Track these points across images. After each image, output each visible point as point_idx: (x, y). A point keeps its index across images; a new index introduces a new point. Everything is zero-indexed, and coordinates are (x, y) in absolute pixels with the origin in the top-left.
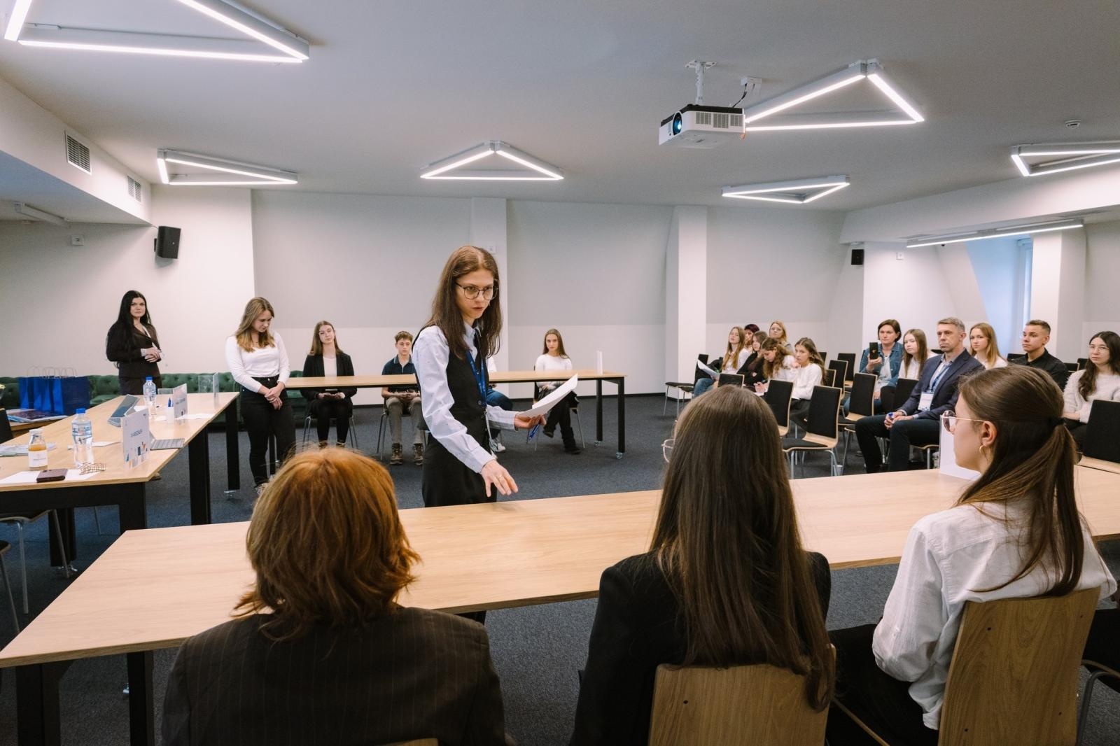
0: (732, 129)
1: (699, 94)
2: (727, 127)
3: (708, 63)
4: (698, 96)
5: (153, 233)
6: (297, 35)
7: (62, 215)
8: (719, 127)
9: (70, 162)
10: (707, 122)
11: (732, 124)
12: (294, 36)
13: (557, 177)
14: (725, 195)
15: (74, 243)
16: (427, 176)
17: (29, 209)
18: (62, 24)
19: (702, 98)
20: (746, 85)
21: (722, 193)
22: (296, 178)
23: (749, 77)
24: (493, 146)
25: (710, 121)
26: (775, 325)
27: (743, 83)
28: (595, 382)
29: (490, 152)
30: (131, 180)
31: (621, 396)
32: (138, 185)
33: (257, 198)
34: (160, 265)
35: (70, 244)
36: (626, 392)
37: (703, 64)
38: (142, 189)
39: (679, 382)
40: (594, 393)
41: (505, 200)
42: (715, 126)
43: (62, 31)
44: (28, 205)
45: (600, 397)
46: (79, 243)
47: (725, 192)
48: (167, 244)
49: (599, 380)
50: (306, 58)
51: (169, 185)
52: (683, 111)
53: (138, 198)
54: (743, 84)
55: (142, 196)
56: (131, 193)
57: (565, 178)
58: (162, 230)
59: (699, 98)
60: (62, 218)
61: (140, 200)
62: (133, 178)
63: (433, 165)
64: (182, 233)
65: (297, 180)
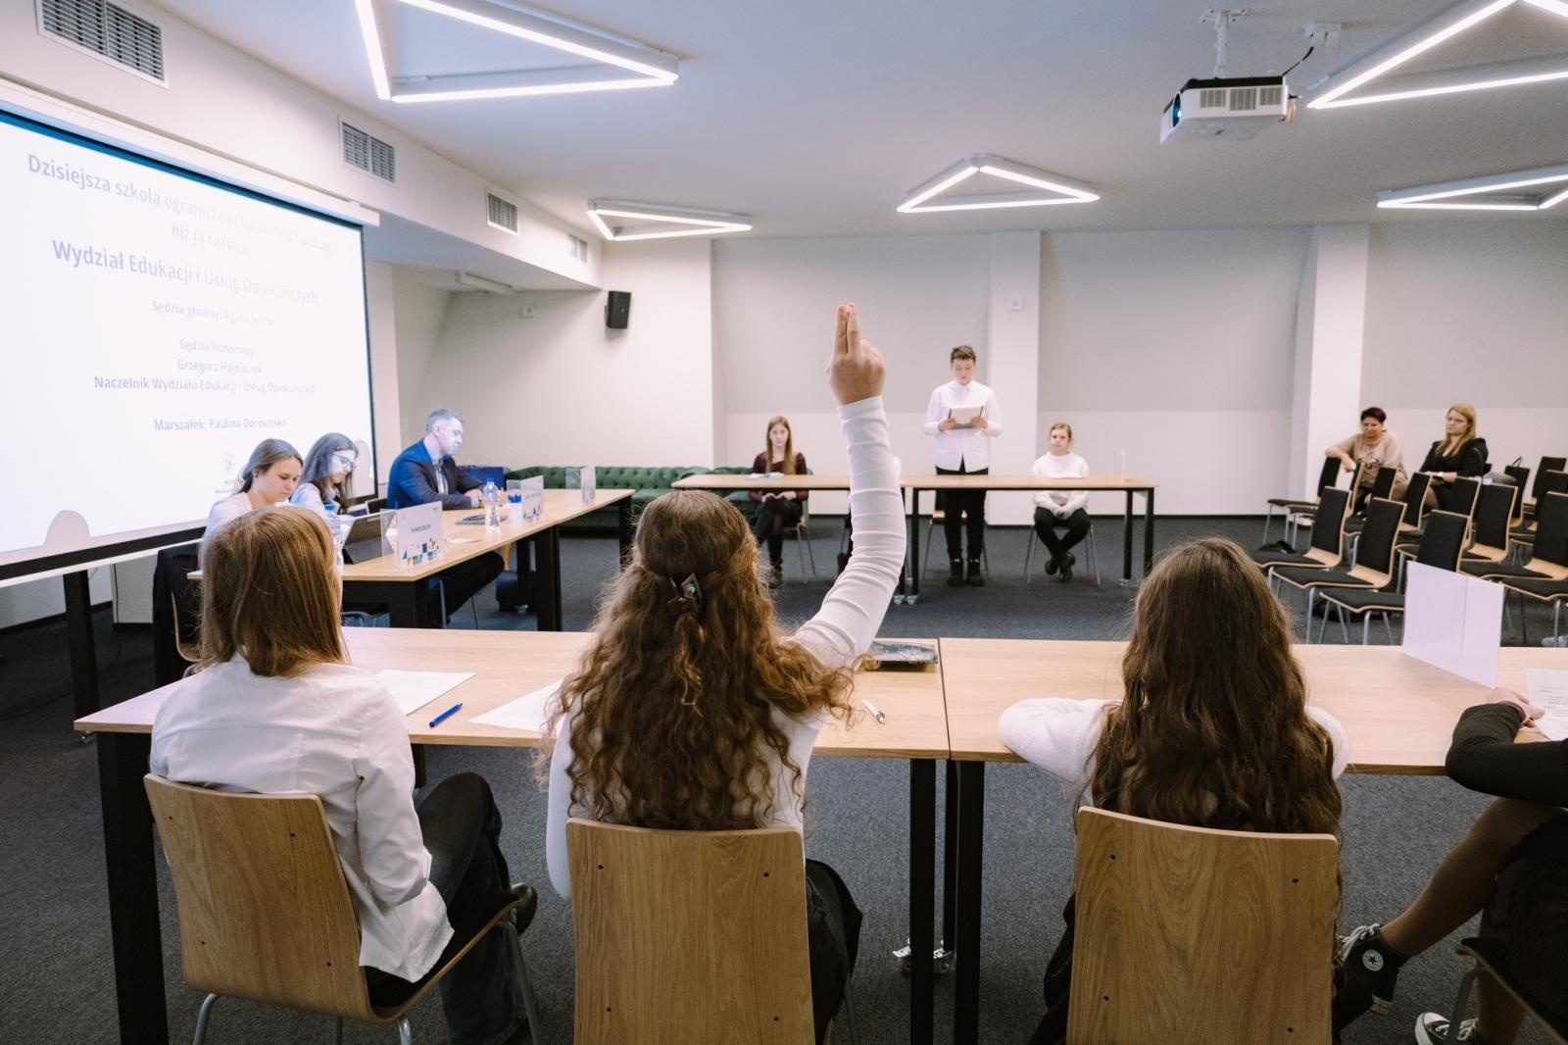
0: (1262, 110)
1: (1220, 59)
2: (1254, 108)
3: (1234, 11)
4: (1218, 63)
5: (602, 300)
6: (662, 51)
7: (510, 282)
8: (1240, 108)
9: (491, 224)
10: (1219, 102)
11: (1263, 102)
12: (657, 52)
13: (1087, 197)
14: (1382, 205)
15: (525, 314)
16: (906, 208)
17: (469, 277)
18: (429, 73)
19: (1224, 66)
20: (1312, 35)
21: (1377, 202)
22: (748, 222)
23: (1317, 22)
24: (976, 161)
25: (1224, 102)
26: (1453, 413)
27: (1308, 32)
28: (1124, 494)
29: (971, 170)
30: (574, 238)
31: (1151, 517)
32: (584, 244)
33: (717, 250)
34: (609, 338)
35: (521, 316)
36: (1156, 512)
37: (1226, 13)
38: (589, 250)
39: (1290, 499)
40: (1122, 510)
41: (1039, 233)
42: (1233, 107)
43: (432, 82)
44: (468, 274)
45: (1131, 517)
46: (530, 314)
47: (1381, 200)
48: (618, 312)
49: (1130, 491)
50: (675, 77)
51: (614, 241)
52: (1182, 91)
53: (584, 258)
54: (1308, 34)
55: (589, 259)
56: (574, 254)
57: (1102, 198)
58: (611, 294)
59: (1219, 67)
60: (510, 287)
61: (586, 261)
62: (577, 235)
63: (912, 192)
64: (633, 297)
65: (750, 224)
